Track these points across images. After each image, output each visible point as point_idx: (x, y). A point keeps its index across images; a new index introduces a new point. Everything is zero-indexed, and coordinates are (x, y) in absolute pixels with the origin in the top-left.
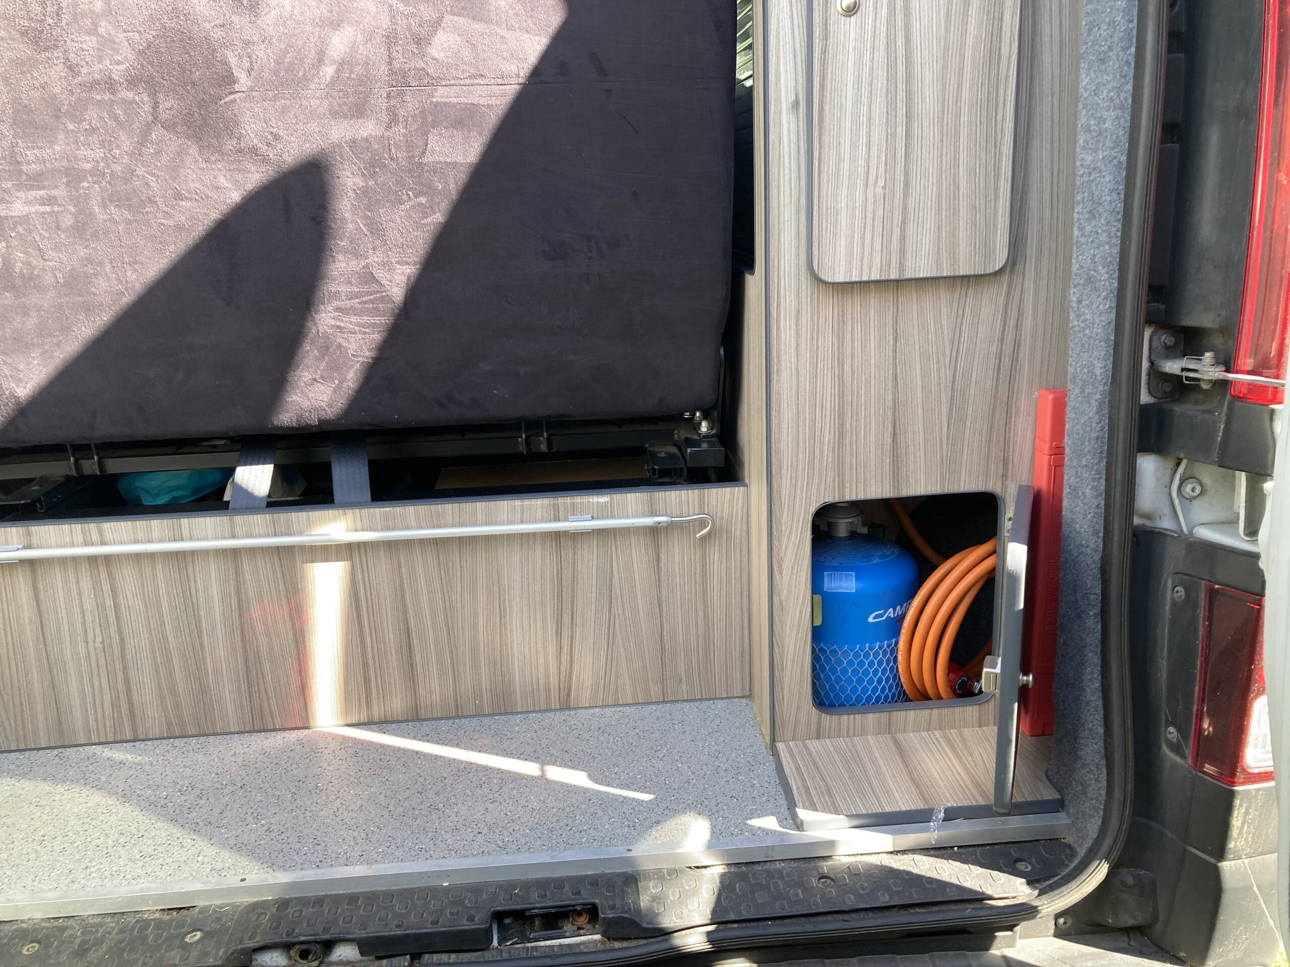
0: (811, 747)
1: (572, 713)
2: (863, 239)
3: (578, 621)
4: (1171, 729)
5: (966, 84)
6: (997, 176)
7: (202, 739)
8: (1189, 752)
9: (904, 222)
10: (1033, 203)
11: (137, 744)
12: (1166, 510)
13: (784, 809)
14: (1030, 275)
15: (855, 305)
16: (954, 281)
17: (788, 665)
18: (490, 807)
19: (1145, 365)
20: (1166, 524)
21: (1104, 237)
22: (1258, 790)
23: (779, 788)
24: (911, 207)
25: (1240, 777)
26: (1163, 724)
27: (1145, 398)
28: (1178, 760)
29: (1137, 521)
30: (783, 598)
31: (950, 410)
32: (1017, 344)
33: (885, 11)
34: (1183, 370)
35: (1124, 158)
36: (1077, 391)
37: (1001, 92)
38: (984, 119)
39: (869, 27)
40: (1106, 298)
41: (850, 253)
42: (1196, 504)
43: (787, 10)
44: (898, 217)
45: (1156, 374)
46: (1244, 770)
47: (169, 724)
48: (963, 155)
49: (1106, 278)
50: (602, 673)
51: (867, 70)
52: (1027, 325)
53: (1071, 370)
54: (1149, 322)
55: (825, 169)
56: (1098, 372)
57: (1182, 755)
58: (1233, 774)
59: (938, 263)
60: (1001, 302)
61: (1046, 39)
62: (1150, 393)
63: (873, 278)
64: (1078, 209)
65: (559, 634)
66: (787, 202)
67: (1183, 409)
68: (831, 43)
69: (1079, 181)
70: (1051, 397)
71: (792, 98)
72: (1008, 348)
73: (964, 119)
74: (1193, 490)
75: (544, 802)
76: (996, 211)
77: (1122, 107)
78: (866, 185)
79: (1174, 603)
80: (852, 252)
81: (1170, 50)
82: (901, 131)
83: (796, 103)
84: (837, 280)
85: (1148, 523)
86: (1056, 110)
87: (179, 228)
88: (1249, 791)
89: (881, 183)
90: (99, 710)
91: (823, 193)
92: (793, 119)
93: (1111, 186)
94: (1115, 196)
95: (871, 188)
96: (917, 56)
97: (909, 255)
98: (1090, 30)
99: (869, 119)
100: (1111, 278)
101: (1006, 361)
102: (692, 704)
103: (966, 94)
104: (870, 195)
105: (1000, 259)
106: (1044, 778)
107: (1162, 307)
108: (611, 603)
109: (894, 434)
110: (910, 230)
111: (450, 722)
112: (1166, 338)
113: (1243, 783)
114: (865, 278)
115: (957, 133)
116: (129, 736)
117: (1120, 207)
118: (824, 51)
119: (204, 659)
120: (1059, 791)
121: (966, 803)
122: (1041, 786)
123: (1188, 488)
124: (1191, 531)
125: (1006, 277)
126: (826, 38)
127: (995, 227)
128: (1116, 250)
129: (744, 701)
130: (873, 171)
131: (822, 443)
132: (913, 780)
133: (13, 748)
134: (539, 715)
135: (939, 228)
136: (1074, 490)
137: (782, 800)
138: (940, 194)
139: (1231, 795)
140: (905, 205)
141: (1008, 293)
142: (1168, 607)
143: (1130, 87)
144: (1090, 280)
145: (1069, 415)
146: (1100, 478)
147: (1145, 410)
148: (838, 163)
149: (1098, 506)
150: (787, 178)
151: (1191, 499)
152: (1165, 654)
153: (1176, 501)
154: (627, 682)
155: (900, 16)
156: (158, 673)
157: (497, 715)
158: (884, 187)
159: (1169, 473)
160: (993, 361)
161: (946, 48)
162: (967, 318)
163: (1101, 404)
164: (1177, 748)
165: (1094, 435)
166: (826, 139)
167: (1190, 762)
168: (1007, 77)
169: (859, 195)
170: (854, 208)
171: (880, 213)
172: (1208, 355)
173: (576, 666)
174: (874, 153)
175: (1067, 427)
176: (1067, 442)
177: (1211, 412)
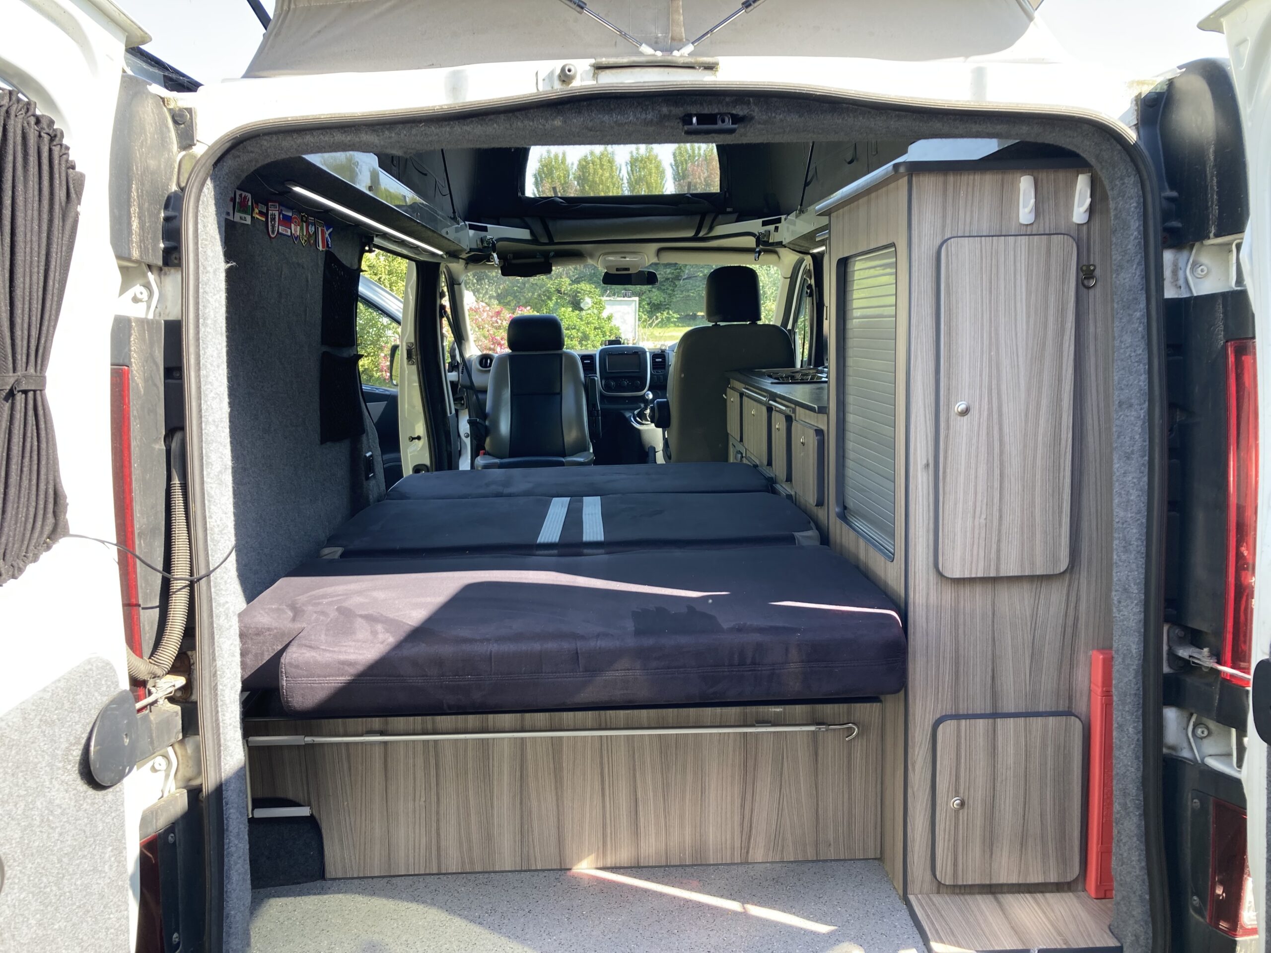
0: (934, 899)
1: (751, 866)
2: (972, 551)
3: (757, 798)
4: (1195, 898)
5: (1039, 456)
6: (1060, 512)
7: (486, 875)
8: (1207, 914)
9: (999, 541)
10: (1085, 525)
11: (441, 876)
12: (1185, 745)
13: (921, 944)
14: (1084, 574)
15: (966, 592)
16: (1032, 578)
17: (918, 837)
18: (711, 933)
19: (1165, 648)
20: (1186, 754)
21: (1134, 566)
22: (1251, 940)
23: (915, 929)
24: (1003, 531)
25: (1240, 930)
26: (1190, 894)
27: (1166, 669)
28: (1201, 919)
29: (1165, 751)
30: (915, 789)
31: (1031, 662)
32: (1076, 619)
33: (986, 413)
34: (1190, 656)
35: (1144, 521)
36: (1120, 660)
37: (1062, 461)
38: (1051, 478)
39: (976, 424)
40: (1137, 605)
41: (963, 559)
42: (1206, 741)
43: (922, 410)
44: (995, 539)
45: (1172, 655)
46: (1242, 927)
47: (463, 863)
48: (1038, 500)
49: (1136, 591)
50: (773, 837)
51: (974, 448)
52: (1083, 607)
53: (1115, 645)
54: (1166, 620)
55: (947, 507)
56: (1134, 651)
57: (1203, 916)
58: (1235, 929)
59: (1022, 566)
60: (1065, 592)
61: (1090, 427)
62: (1170, 666)
63: (979, 575)
64: (1116, 542)
65: (743, 806)
66: (921, 525)
67: (1190, 681)
68: (951, 431)
69: (1116, 526)
70: (1101, 657)
71: (925, 462)
72: (1070, 622)
73: (1038, 477)
74: (1203, 732)
75: (748, 931)
76: (1060, 535)
77: (1141, 490)
78: (974, 517)
79: (1193, 810)
80: (964, 559)
81: (1170, 457)
82: (997, 485)
83: (927, 465)
84: (955, 577)
85: (1174, 753)
86: (1098, 471)
88: (1246, 941)
89: (984, 516)
90: (417, 850)
91: (946, 522)
92: (925, 475)
93: (1137, 536)
94: (1140, 543)
95: (977, 519)
96: (1006, 439)
97: (1002, 561)
98: (1119, 437)
99: (976, 477)
100: (1139, 593)
101: (1069, 630)
102: (838, 863)
103: (1039, 463)
104: (977, 523)
105: (1063, 565)
106: (1108, 931)
107: (1175, 612)
108: (781, 785)
109: (993, 678)
110: (1003, 545)
111: (662, 869)
112: (1177, 631)
113: (1242, 935)
114: (973, 576)
115: (1034, 487)
116: (435, 871)
117: (1143, 550)
118: (947, 436)
119: (493, 815)
120: (1119, 940)
121: (1053, 947)
122: (1105, 935)
123: (1199, 731)
124: (1202, 760)
125: (1067, 576)
126: (948, 428)
127: (1060, 544)
128: (1142, 576)
129: (877, 862)
130: (978, 509)
131: (943, 683)
132: (1013, 928)
133: (355, 876)
134: (726, 867)
135: (1023, 544)
136: (1120, 726)
137: (918, 937)
138: (1022, 524)
139: (1234, 943)
140: (1000, 531)
141: (1069, 586)
142: (1189, 813)
143: (1146, 479)
144: (1125, 590)
145: (1115, 675)
146: (1138, 721)
147: (1167, 677)
148: (955, 504)
149: (1138, 740)
150: (921, 510)
151: (1202, 738)
152: (1189, 845)
153: (1192, 740)
154: (791, 844)
155: (995, 416)
156: (460, 825)
157: (696, 865)
158: (986, 519)
159: (1185, 720)
160: (1060, 629)
161: (1026, 435)
162: (1042, 601)
163: (1137, 672)
164: (1199, 911)
165: (1133, 692)
166: (947, 489)
167: (1208, 920)
168: (1066, 452)
169: (969, 523)
170: (966, 532)
171: (983, 535)
172: (1206, 650)
173: (754, 831)
174: (979, 497)
175: (1114, 682)
176: (1114, 692)
177: (1210, 685)
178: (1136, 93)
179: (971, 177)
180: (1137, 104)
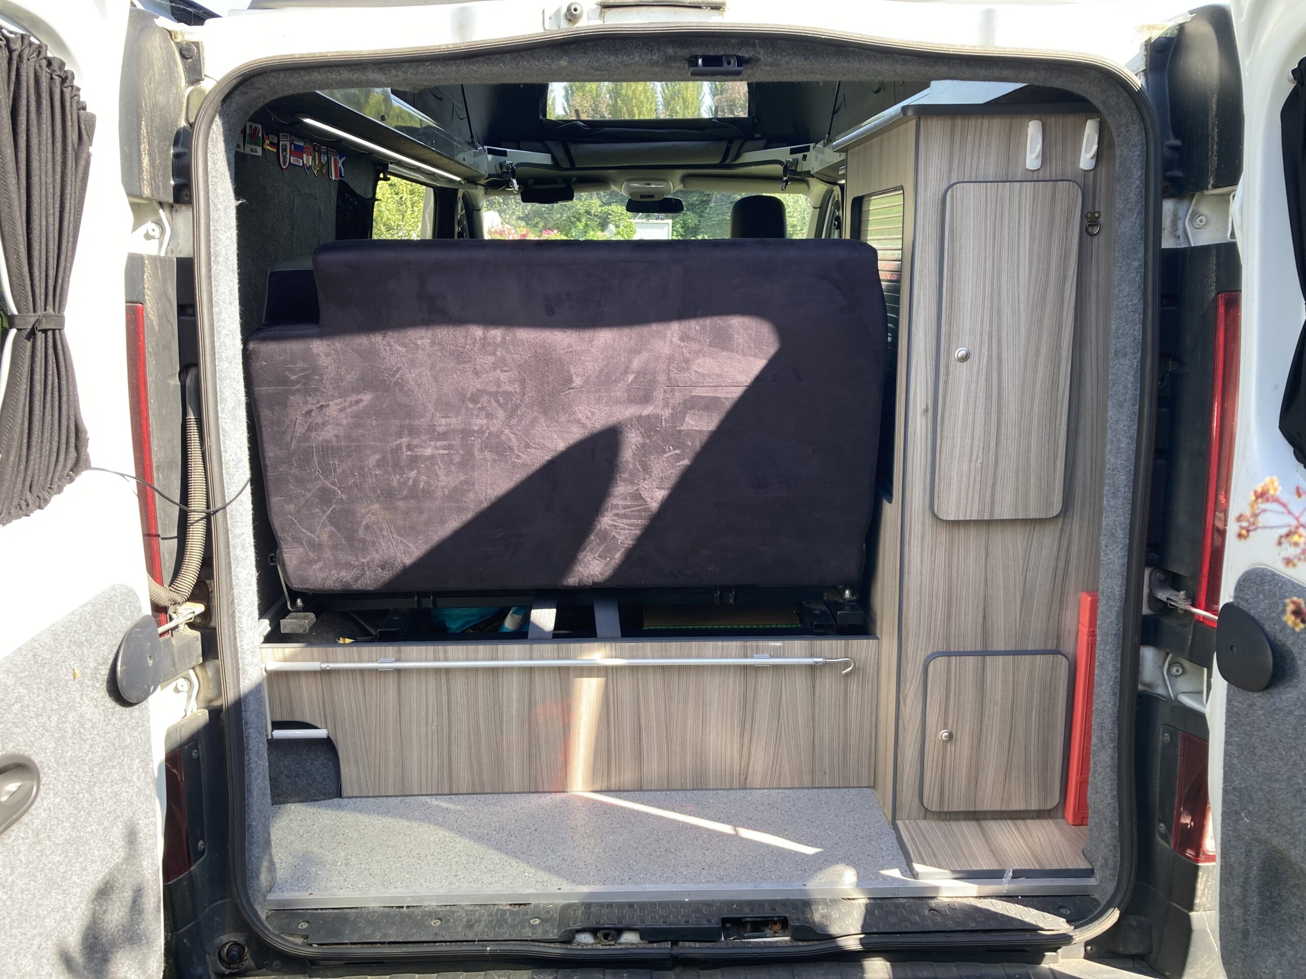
0: (920, 825)
1: (749, 792)
2: (967, 494)
3: (756, 727)
4: (1162, 825)
5: (1037, 402)
6: (1055, 458)
7: (496, 796)
8: (1172, 841)
9: (994, 485)
10: (1079, 474)
11: (453, 797)
12: (1160, 682)
13: (904, 864)
14: (1077, 518)
15: (961, 534)
16: (1025, 522)
17: (907, 768)
18: (707, 853)
19: (1146, 591)
20: (1160, 691)
21: (1121, 511)
22: (1211, 866)
23: (900, 851)
24: (999, 476)
25: (1202, 857)
26: (1157, 821)
27: (1146, 610)
28: (1166, 845)
29: (1140, 687)
30: (906, 722)
31: (1022, 602)
32: (1067, 561)
33: (985, 359)
34: (1168, 599)
35: (1132, 468)
36: (1104, 601)
37: (1059, 408)
38: (1048, 424)
39: (975, 369)
40: (1122, 549)
41: (958, 503)
42: (1180, 679)
43: (923, 353)
44: (990, 482)
45: (1153, 599)
46: (1204, 853)
47: (474, 784)
48: (1034, 446)
49: (1121, 535)
50: (770, 765)
51: (972, 395)
52: (1074, 550)
53: (1101, 587)
54: (1148, 564)
55: (944, 451)
56: (1117, 593)
57: (1168, 842)
58: (1197, 855)
59: (1016, 509)
60: (1057, 535)
61: (1088, 375)
62: (1150, 607)
63: (973, 518)
64: (1106, 488)
65: (742, 735)
66: (918, 468)
67: (1167, 621)
68: (951, 377)
69: (1107, 472)
70: (1089, 598)
71: (924, 407)
72: (1062, 564)
73: (1035, 423)
74: (1177, 671)
75: (741, 851)
76: (1054, 480)
77: (1131, 438)
78: (970, 462)
79: (1163, 744)
80: (959, 502)
81: (1159, 406)
82: (993, 430)
83: (926, 410)
84: (949, 519)
85: (1149, 689)
86: (1094, 417)
87: (524, 465)
88: (1208, 866)
89: (980, 461)
90: (429, 772)
91: (942, 466)
92: (924, 419)
93: (1125, 482)
94: (1127, 489)
95: (973, 464)
96: (1005, 385)
97: (997, 506)
98: (1113, 385)
99: (974, 423)
100: (1125, 537)
101: (1060, 573)
102: (832, 790)
103: (1036, 409)
104: (973, 468)
105: (1056, 509)
106: (1082, 856)
107: (1157, 557)
108: (779, 716)
109: (984, 617)
110: (998, 489)
111: (664, 793)
112: (1159, 575)
113: (1204, 861)
114: (968, 518)
115: (1030, 432)
116: (447, 791)
117: (1130, 495)
118: (946, 382)
119: (502, 740)
120: (1091, 864)
121: (1027, 868)
122: (1078, 859)
123: (1174, 670)
124: (1176, 697)
125: (1060, 520)
126: (947, 374)
127: (1054, 489)
128: (1128, 521)
129: (870, 790)
130: (975, 454)
131: (936, 621)
132: (991, 851)
133: (371, 795)
134: (725, 792)
135: (1017, 490)
136: (1101, 664)
137: (902, 858)
138: (1018, 469)
139: (1197, 868)
140: (995, 474)
141: (1062, 530)
142: (1160, 745)
143: (1135, 427)
144: (1112, 535)
145: (1100, 616)
146: (1117, 660)
147: (1146, 618)
148: (953, 448)
149: (1116, 678)
150: (919, 454)
151: (1176, 676)
152: (1158, 776)
153: (1166, 677)
154: (787, 772)
155: (995, 362)
156: (470, 748)
157: (696, 790)
158: (982, 463)
159: (1162, 659)
160: (1051, 571)
161: (1024, 382)
162: (1035, 544)
163: (1118, 613)
164: (1165, 837)
165: (1114, 632)
166: (945, 434)
167: (1172, 845)
168: (1063, 399)
169: (965, 467)
170: (962, 476)
171: (978, 479)
172: (1182, 593)
173: (752, 758)
174: (976, 443)
175: (1098, 622)
176: (1098, 632)
177: (1185, 626)
178: (1146, 38)
179: (979, 122)
180: (1146, 50)
